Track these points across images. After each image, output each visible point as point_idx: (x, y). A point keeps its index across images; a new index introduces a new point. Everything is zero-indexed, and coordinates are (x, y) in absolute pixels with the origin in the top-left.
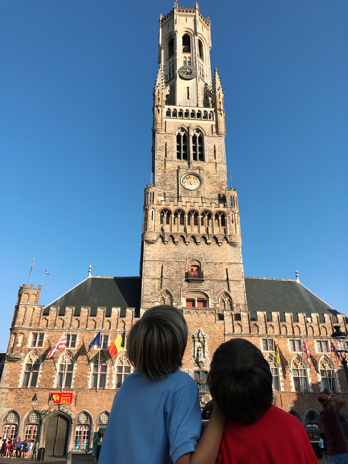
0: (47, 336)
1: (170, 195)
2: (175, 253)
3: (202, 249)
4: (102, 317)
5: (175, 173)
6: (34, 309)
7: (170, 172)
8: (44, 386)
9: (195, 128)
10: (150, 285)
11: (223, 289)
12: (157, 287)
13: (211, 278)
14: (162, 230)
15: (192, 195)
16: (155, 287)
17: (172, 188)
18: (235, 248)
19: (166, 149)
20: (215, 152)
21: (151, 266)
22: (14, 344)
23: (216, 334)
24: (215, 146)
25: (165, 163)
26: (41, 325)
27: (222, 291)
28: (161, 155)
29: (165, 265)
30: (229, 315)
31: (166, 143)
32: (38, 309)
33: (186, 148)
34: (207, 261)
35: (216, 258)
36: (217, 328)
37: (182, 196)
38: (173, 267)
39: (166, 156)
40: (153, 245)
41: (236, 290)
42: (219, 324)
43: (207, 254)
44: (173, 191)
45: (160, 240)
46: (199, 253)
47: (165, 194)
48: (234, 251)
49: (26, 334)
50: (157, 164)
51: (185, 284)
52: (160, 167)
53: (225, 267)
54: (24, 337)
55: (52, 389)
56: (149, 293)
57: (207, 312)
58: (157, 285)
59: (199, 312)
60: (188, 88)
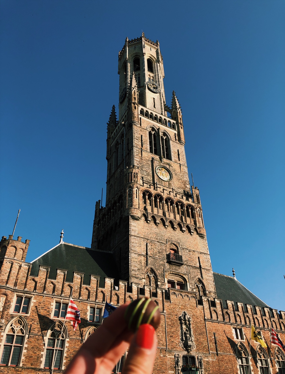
0: (35, 301)
1: (147, 180)
2: (157, 234)
3: (178, 235)
4: (95, 286)
5: (150, 163)
6: (20, 267)
7: (146, 160)
8: (29, 365)
9: (163, 131)
10: (137, 260)
11: (197, 275)
12: (143, 264)
13: (187, 263)
14: (145, 209)
15: (165, 185)
16: (141, 263)
17: (148, 175)
18: (203, 240)
19: (142, 141)
20: (179, 155)
21: (137, 242)
23: (198, 319)
24: (178, 150)
25: (142, 152)
26: (28, 286)
27: (197, 277)
28: (138, 143)
29: (149, 243)
30: (206, 301)
31: (141, 136)
32: (25, 267)
34: (183, 247)
35: (190, 246)
36: (198, 312)
37: (157, 183)
38: (156, 247)
39: (142, 146)
40: (138, 221)
41: (207, 278)
42: (200, 309)
43: (182, 240)
44: (149, 178)
45: (143, 218)
46: (176, 238)
47: (143, 178)
48: (202, 242)
49: (10, 296)
50: (135, 150)
51: (167, 266)
52: (138, 154)
53: (197, 255)
54: (6, 299)
55: (40, 370)
56: (136, 269)
57: (189, 295)
58: (143, 262)
59: (183, 294)
60: (154, 99)
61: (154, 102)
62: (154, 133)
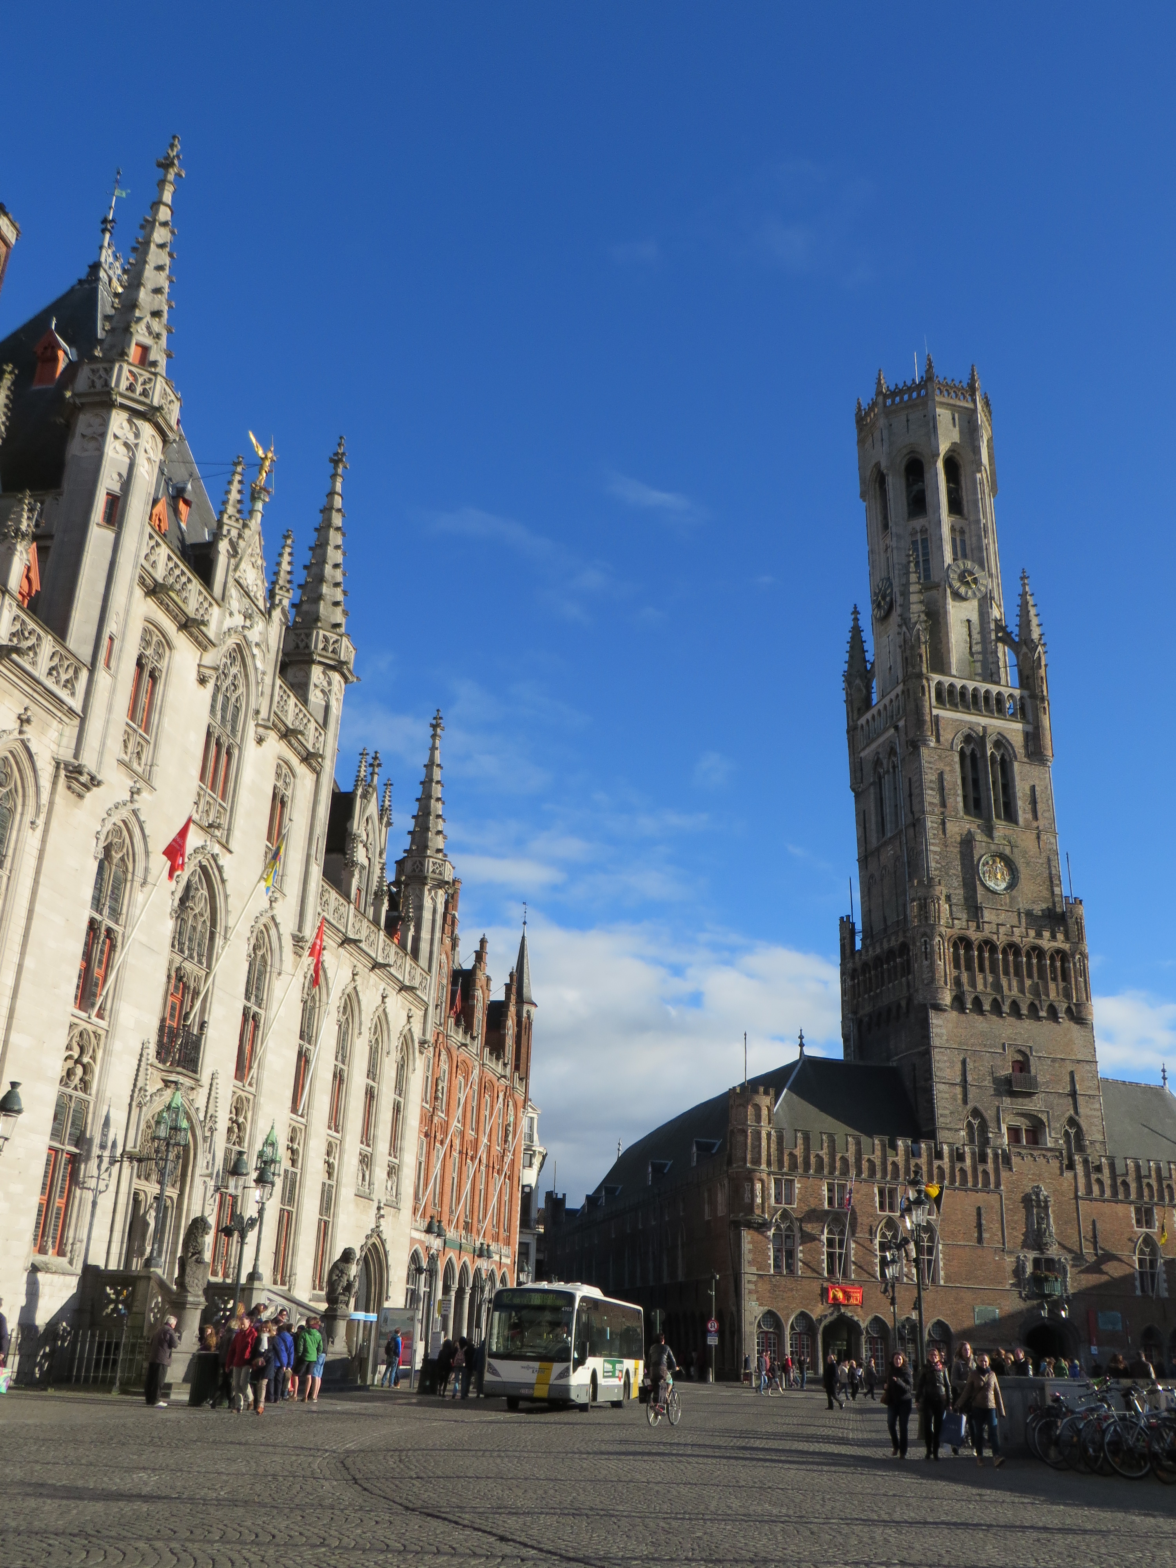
0: (799, 1186)
1: (959, 900)
2: (984, 1035)
3: (1029, 1029)
5: (965, 849)
6: (770, 1135)
8: (809, 1273)
9: (995, 737)
10: (947, 1096)
11: (1068, 1110)
12: (958, 1102)
13: (1047, 1087)
14: (959, 984)
15: (1001, 905)
16: (955, 1100)
17: (962, 884)
19: (942, 788)
20: (1034, 801)
21: (945, 1058)
22: (752, 1198)
23: (1063, 1196)
24: (1033, 786)
25: (944, 823)
27: (1067, 1115)
28: (934, 801)
29: (969, 1058)
30: (1083, 1162)
31: (941, 773)
34: (1040, 1054)
35: (1054, 1048)
36: (1065, 1184)
37: (983, 907)
38: (982, 1063)
39: (944, 805)
40: (946, 1014)
41: (1090, 1113)
42: (1068, 1178)
43: (1038, 1039)
44: (964, 892)
45: (956, 1004)
46: (1026, 1036)
47: (950, 897)
48: (1083, 1036)
49: (766, 1181)
50: (929, 823)
51: (1006, 1100)
52: (936, 832)
53: (1070, 1067)
54: (763, 1186)
56: (947, 1112)
57: (1049, 1154)
58: (960, 1097)
59: (1035, 1153)
60: (969, 621)
61: (970, 635)
62: (973, 750)
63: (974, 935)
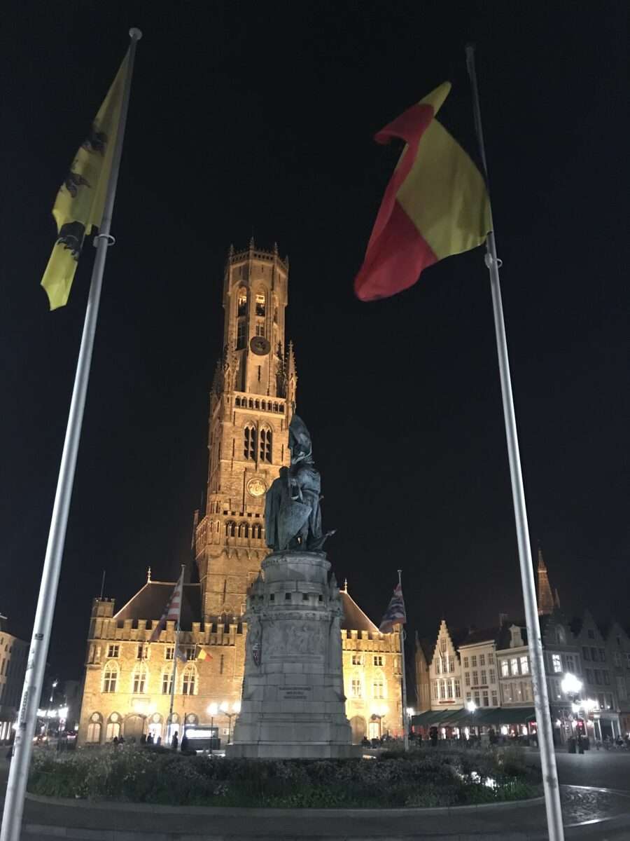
0: (123, 647)
2: (238, 568)
5: (242, 477)
7: (237, 474)
9: (265, 422)
10: (213, 599)
12: (220, 602)
14: (227, 543)
15: (257, 503)
16: (218, 601)
17: (238, 494)
19: (234, 447)
20: (283, 453)
21: (215, 580)
22: (94, 655)
25: (232, 464)
26: (116, 637)
28: (228, 453)
29: (228, 580)
31: (234, 440)
32: (113, 622)
33: (254, 445)
38: (235, 582)
39: (233, 455)
40: (219, 559)
44: (238, 498)
45: (224, 553)
47: (230, 500)
49: (104, 645)
50: (223, 464)
52: (227, 468)
54: (102, 648)
56: (212, 607)
58: (220, 599)
60: (260, 367)
61: (259, 373)
62: (253, 429)
63: (237, 518)
